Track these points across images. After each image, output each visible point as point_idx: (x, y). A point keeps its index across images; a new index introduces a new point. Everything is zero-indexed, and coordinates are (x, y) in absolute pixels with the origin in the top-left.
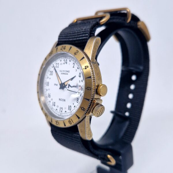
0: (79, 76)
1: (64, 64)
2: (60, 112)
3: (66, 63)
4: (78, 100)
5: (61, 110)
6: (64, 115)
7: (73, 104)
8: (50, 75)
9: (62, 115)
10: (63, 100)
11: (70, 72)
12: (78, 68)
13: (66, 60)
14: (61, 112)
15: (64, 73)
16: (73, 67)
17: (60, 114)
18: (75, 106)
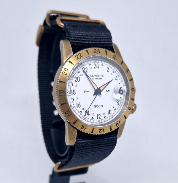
0: (116, 80)
1: (95, 68)
2: (98, 119)
3: (98, 67)
4: (118, 103)
5: (99, 117)
6: (103, 121)
7: (113, 107)
8: (76, 81)
9: (101, 122)
10: (99, 106)
11: (103, 76)
12: (113, 72)
13: (98, 64)
14: (100, 118)
15: (96, 77)
16: (108, 71)
17: (97, 121)
18: (115, 109)
